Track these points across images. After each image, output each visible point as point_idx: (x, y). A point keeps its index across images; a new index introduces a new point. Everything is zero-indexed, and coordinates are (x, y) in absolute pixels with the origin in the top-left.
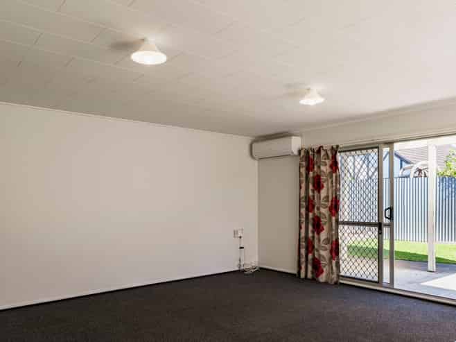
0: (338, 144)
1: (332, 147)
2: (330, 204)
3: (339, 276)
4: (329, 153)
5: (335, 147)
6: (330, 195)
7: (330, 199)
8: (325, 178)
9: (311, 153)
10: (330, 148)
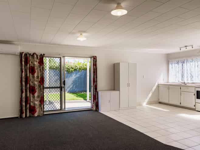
0: (44, 53)
1: (41, 54)
2: (39, 80)
3: (44, 111)
4: (39, 56)
5: (42, 54)
6: (40, 76)
7: (40, 77)
8: (36, 68)
9: (28, 55)
10: (40, 54)
